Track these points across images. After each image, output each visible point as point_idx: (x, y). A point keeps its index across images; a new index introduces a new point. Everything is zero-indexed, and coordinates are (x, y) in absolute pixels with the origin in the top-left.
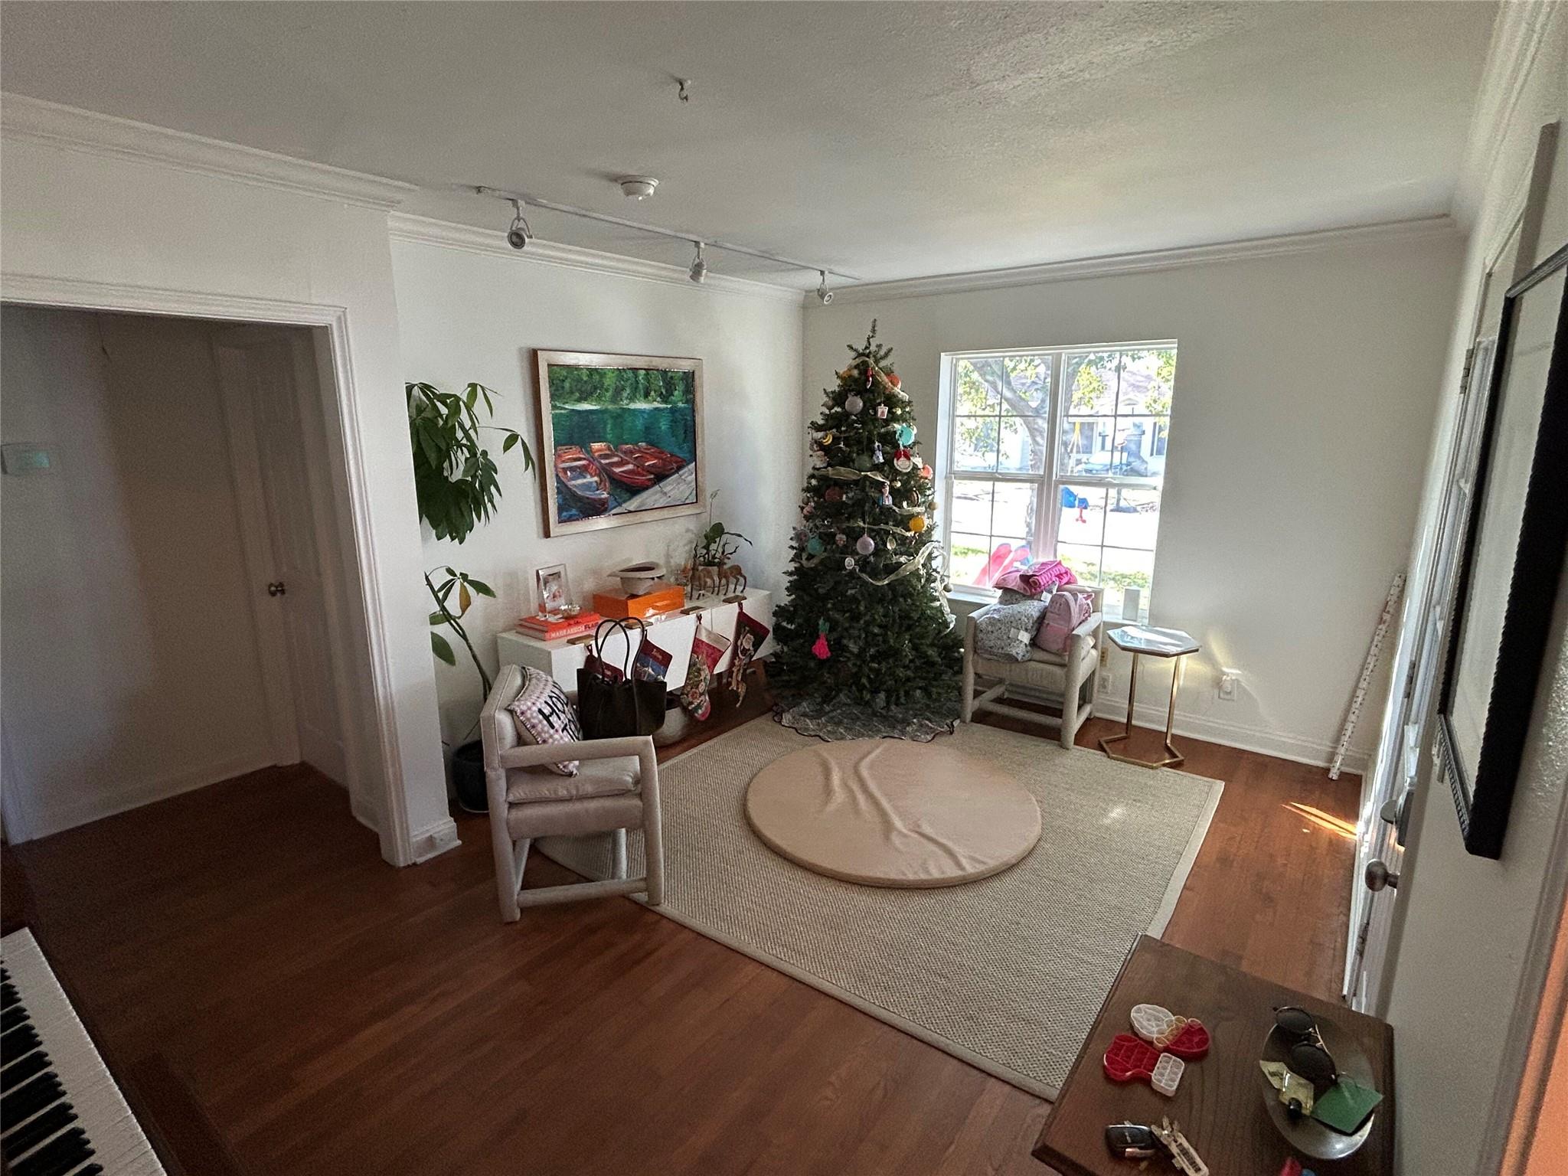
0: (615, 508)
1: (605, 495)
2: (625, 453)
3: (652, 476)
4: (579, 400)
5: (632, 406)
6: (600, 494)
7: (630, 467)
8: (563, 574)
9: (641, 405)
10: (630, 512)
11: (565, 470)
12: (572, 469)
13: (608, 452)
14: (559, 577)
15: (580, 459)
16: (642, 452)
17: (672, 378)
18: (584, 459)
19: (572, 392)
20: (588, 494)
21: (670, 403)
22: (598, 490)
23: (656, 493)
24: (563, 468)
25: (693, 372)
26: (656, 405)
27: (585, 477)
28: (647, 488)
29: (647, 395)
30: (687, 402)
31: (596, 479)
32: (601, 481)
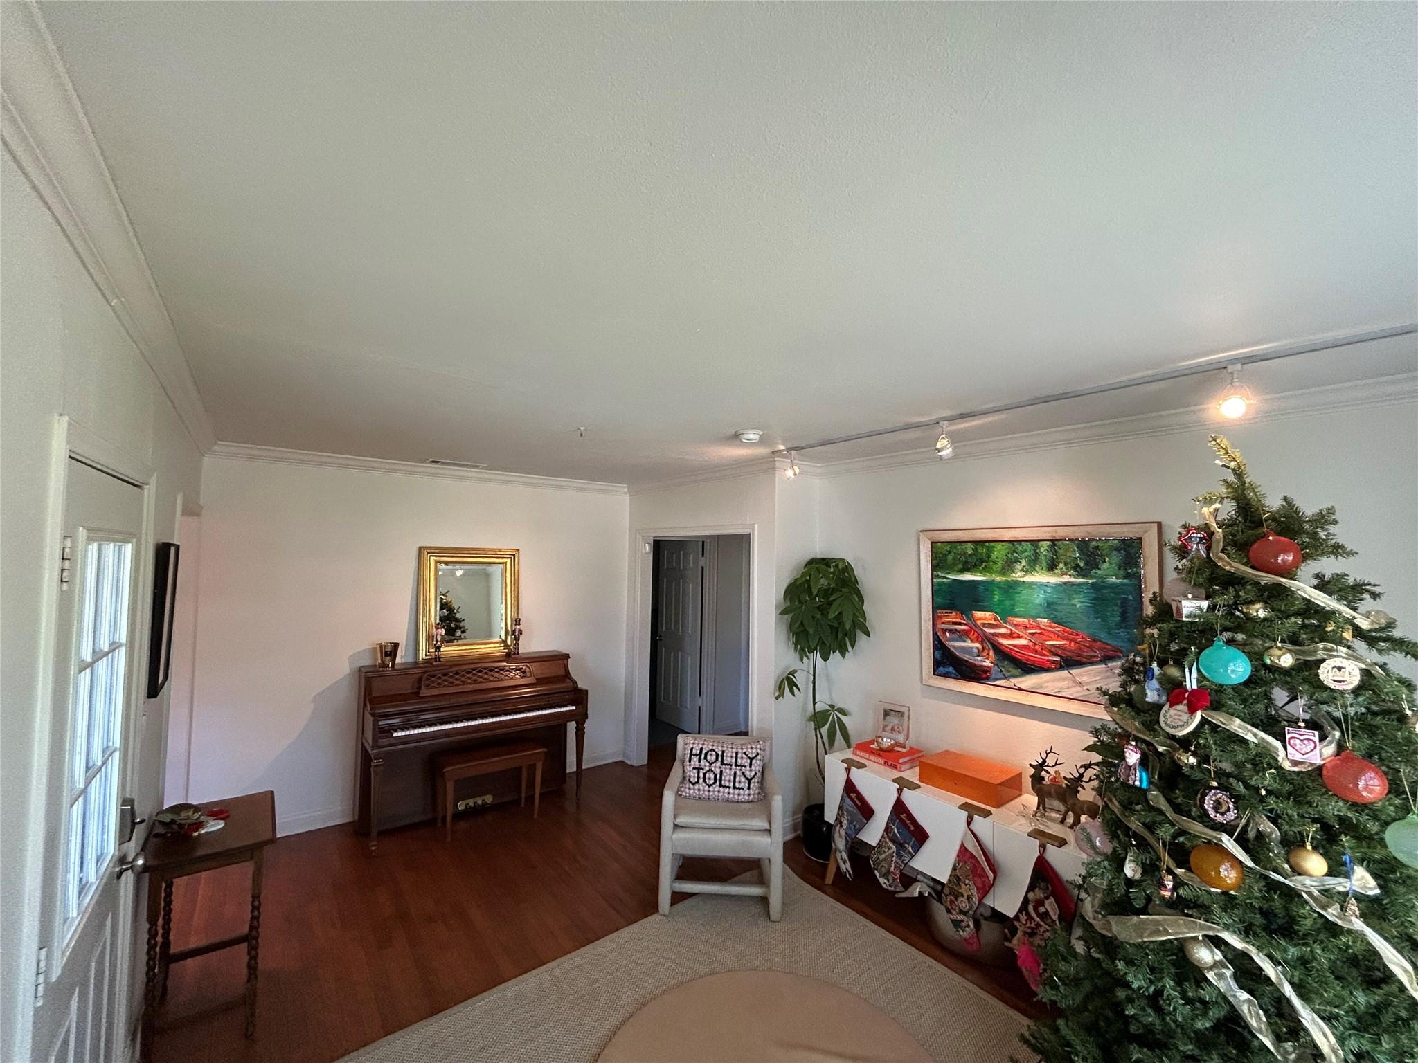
0: (1000, 679)
1: (988, 663)
2: (1016, 626)
3: (1058, 659)
4: (962, 571)
5: (1029, 579)
6: (981, 661)
7: (1023, 642)
8: (906, 714)
9: (1040, 577)
10: (1020, 689)
11: (944, 631)
12: (950, 631)
13: (993, 622)
14: (902, 716)
15: (960, 624)
16: (1041, 628)
17: (1097, 548)
18: (965, 624)
19: (954, 564)
20: (967, 657)
21: (1092, 577)
22: (978, 656)
23: (1065, 679)
24: (942, 629)
25: (1140, 539)
26: (1066, 579)
27: (965, 641)
28: (1048, 670)
29: (1051, 567)
30: (1127, 576)
31: (977, 645)
32: (983, 648)
